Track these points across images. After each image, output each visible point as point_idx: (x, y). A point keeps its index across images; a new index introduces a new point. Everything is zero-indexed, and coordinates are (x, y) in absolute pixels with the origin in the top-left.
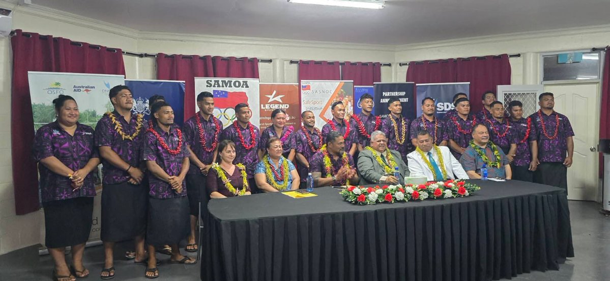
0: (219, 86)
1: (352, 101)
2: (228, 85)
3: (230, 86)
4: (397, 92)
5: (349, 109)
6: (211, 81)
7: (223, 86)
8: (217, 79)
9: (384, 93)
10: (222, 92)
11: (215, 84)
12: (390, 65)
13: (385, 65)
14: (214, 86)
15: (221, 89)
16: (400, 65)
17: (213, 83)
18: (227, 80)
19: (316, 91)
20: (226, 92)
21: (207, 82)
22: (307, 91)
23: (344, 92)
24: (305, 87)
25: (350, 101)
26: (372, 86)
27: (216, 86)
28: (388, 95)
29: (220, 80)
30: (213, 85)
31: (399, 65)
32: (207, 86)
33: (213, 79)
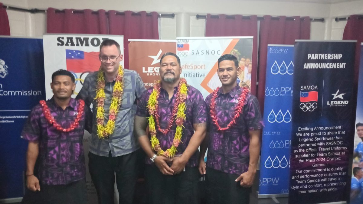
0: (73, 44)
1: (250, 66)
2: (85, 43)
3: (87, 45)
4: (329, 55)
5: (245, 77)
6: (63, 38)
7: (78, 45)
8: (70, 36)
9: (309, 56)
10: (77, 51)
11: (68, 42)
12: (322, 20)
13: (316, 20)
14: (67, 45)
15: (75, 48)
16: (337, 20)
17: (65, 41)
18: (82, 37)
19: (198, 52)
20: (82, 52)
21: (59, 39)
22: (185, 51)
23: (239, 53)
24: (182, 46)
25: (247, 66)
26: (293, 46)
27: (70, 44)
28: (316, 58)
29: (74, 37)
30: (65, 43)
31: (334, 20)
32: (58, 44)
33: (65, 37)
